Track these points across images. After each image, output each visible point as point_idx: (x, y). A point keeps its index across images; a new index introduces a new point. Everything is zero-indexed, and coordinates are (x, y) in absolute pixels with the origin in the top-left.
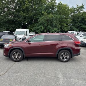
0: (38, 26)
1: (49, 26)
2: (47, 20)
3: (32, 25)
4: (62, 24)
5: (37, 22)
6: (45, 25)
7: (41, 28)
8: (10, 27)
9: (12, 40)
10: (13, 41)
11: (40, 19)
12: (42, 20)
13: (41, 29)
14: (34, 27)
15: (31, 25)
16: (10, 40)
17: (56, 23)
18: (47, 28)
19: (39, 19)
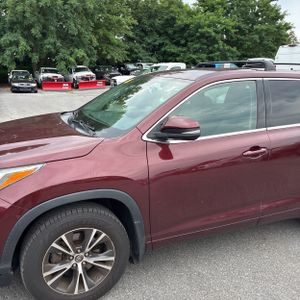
2: (43, 11)
6: (33, 31)
17: (82, 26)
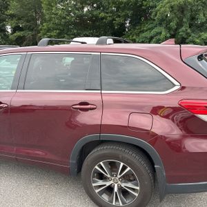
1: (183, 28)
5: (151, 19)
6: (171, 24)
14: (143, 32)
18: (178, 33)
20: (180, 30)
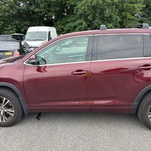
0: (75, 21)
1: (96, 21)
2: (94, 7)
3: (63, 20)
4: (124, 14)
5: (74, 14)
6: (89, 17)
7: (81, 24)
8: (23, 25)
9: (10, 54)
10: (12, 55)
11: (79, 6)
12: (83, 8)
13: (80, 26)
14: (67, 22)
15: (61, 20)
16: (7, 54)
17: (112, 12)
18: (93, 24)
19: (76, 6)
20: (94, 22)
